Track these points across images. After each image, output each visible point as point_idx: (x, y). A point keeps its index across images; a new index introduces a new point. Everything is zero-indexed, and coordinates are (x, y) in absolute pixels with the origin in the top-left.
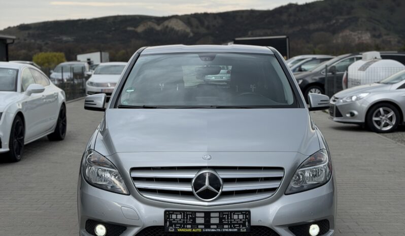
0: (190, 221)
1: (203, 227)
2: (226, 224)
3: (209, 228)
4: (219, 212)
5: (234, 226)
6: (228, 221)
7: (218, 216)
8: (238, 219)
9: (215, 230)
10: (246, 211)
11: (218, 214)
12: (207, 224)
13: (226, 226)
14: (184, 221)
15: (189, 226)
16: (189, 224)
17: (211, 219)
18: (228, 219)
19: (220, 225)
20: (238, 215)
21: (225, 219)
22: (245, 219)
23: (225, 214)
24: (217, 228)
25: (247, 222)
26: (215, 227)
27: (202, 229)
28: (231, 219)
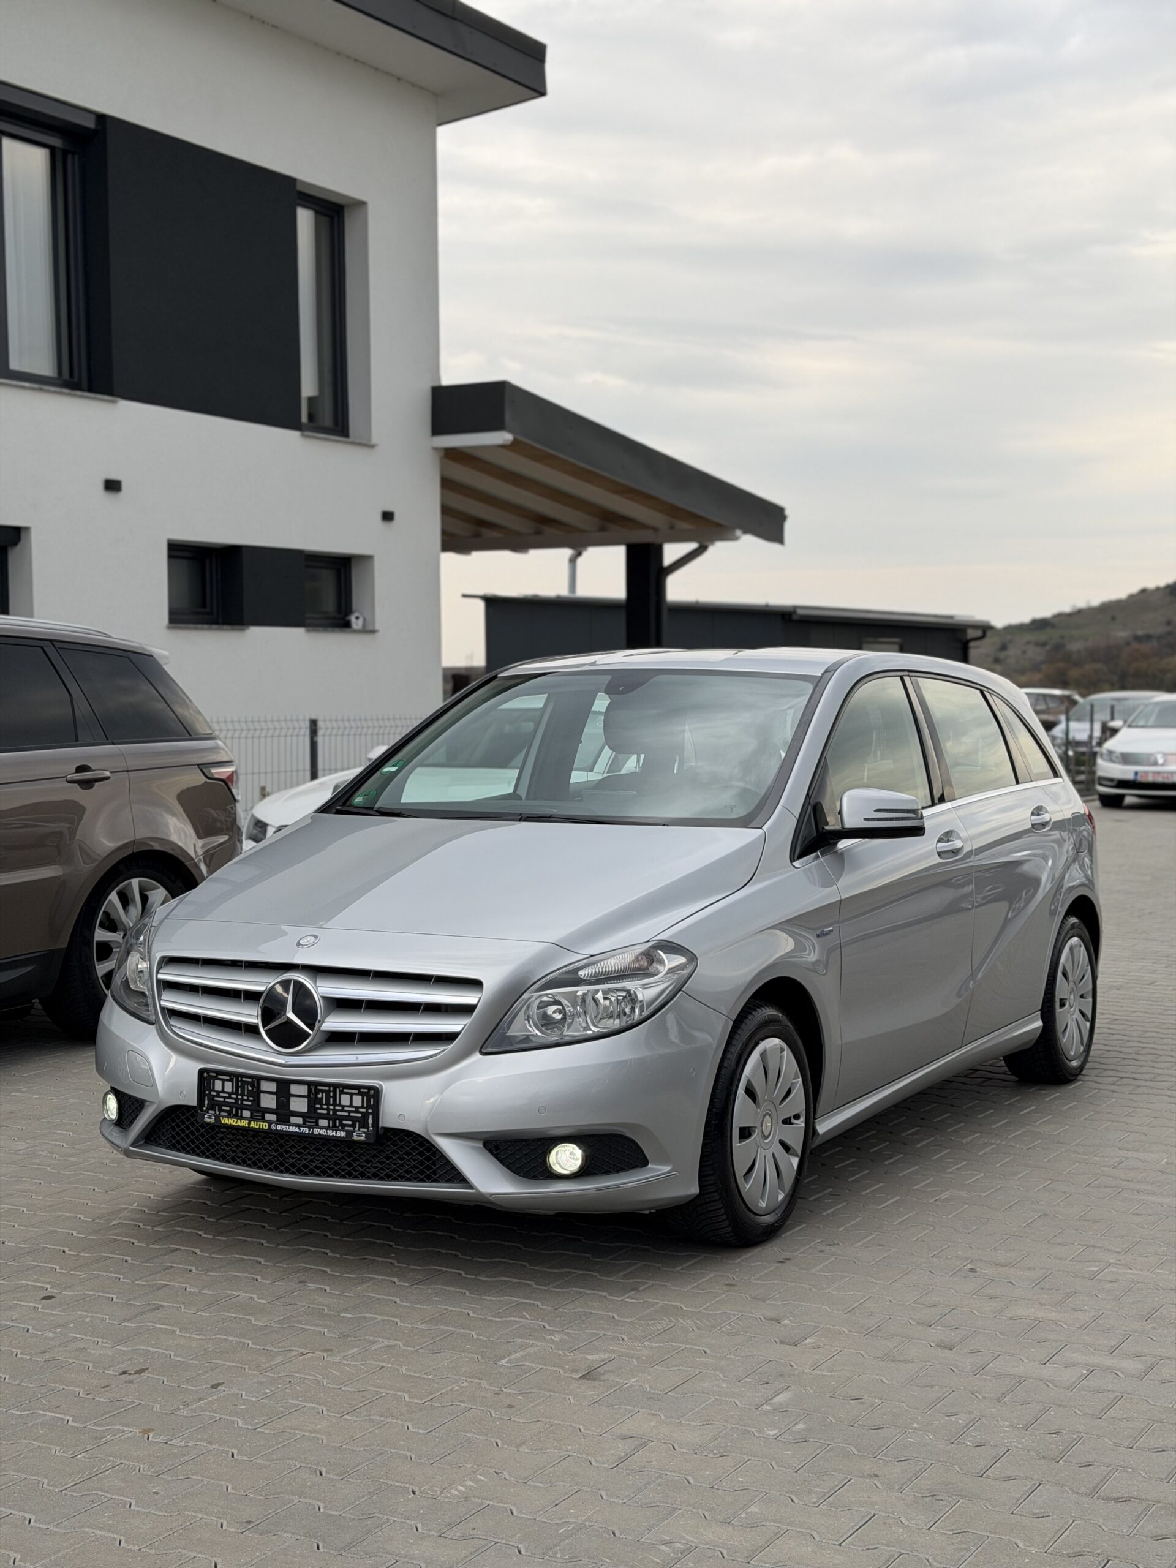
0: (248, 1100)
1: (273, 1117)
2: (323, 1117)
3: (287, 1122)
4: (309, 1084)
5: (341, 1124)
6: (328, 1110)
7: (306, 1093)
8: (351, 1106)
9: (297, 1130)
10: (370, 1088)
11: (306, 1087)
12: (283, 1113)
13: (323, 1123)
14: (236, 1099)
15: (246, 1114)
16: (246, 1108)
17: (292, 1099)
18: (328, 1104)
19: (310, 1117)
20: (351, 1095)
21: (322, 1104)
22: (367, 1108)
23: (322, 1091)
24: (304, 1125)
25: (371, 1116)
26: (299, 1120)
27: (270, 1123)
28: (335, 1104)
